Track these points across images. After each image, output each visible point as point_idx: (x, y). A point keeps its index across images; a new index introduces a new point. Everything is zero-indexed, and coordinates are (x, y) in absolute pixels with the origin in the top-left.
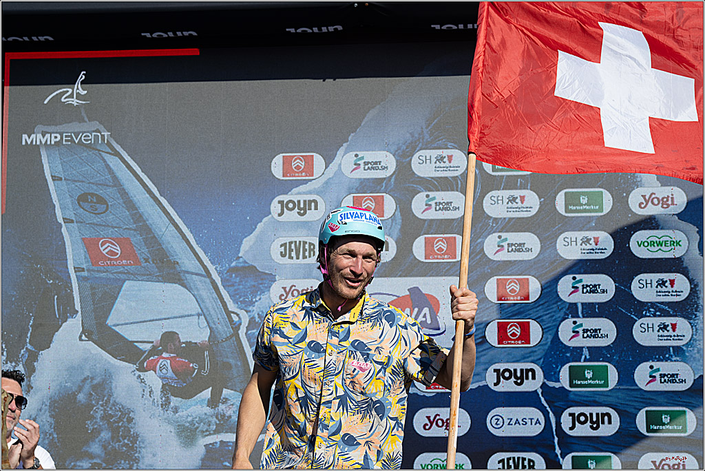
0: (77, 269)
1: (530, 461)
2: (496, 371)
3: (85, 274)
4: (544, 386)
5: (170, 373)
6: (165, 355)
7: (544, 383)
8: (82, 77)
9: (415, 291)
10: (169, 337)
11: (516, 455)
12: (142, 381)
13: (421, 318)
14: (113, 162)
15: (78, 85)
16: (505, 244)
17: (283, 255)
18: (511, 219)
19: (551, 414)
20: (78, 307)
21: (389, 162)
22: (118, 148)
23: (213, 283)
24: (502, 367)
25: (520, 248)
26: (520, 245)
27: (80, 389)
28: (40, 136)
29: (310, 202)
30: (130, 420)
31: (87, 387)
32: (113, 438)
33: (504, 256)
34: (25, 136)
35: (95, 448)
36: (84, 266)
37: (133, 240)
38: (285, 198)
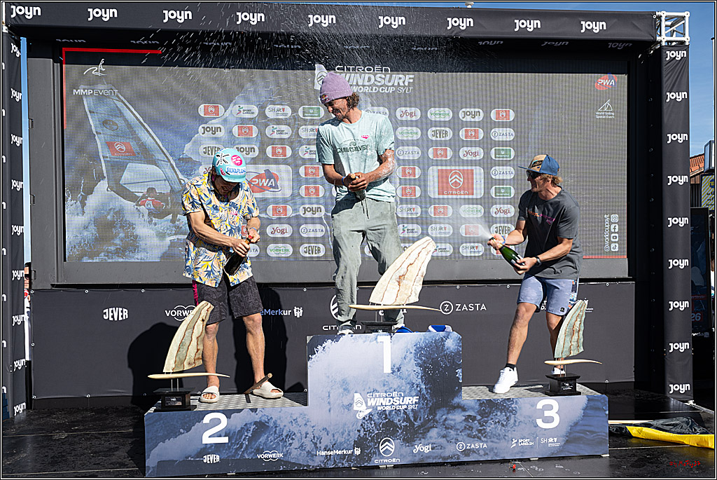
0: (104, 157)
1: (318, 247)
2: (304, 208)
3: (108, 159)
5: (152, 207)
6: (149, 198)
7: (325, 214)
8: (102, 61)
9: (267, 171)
10: (151, 190)
11: (312, 245)
12: (139, 211)
13: (270, 184)
14: (119, 104)
15: (100, 65)
16: (309, 150)
17: (205, 153)
18: (311, 139)
20: (105, 175)
21: (256, 110)
22: (122, 98)
23: (171, 164)
24: (307, 206)
27: (108, 214)
28: (82, 91)
29: (218, 128)
30: (134, 228)
31: (112, 212)
32: (125, 236)
33: (308, 156)
34: (75, 90)
35: (117, 241)
36: (108, 155)
37: (132, 144)
38: (206, 126)
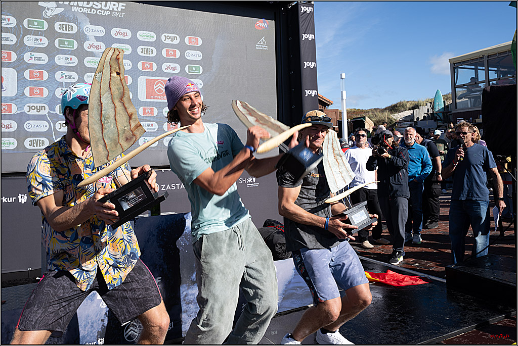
1: (42, 141)
2: (29, 106)
4: (49, 113)
7: (49, 112)
11: (37, 139)
16: (33, 57)
18: (36, 47)
19: (52, 124)
24: (31, 105)
25: (39, 59)
26: (39, 58)
33: (32, 62)
